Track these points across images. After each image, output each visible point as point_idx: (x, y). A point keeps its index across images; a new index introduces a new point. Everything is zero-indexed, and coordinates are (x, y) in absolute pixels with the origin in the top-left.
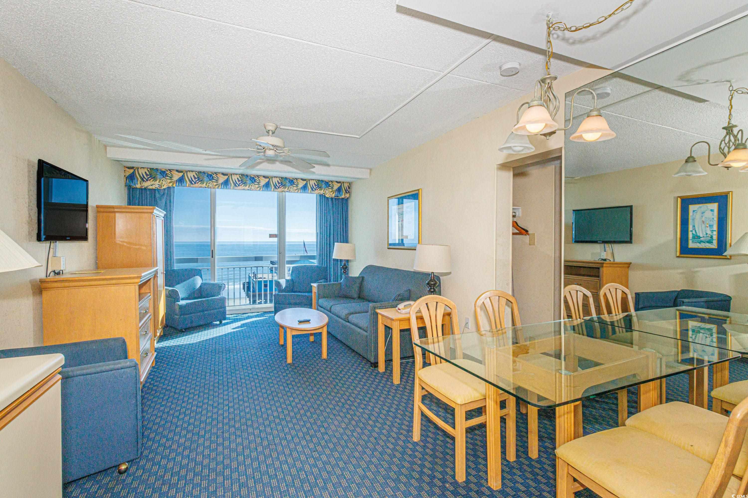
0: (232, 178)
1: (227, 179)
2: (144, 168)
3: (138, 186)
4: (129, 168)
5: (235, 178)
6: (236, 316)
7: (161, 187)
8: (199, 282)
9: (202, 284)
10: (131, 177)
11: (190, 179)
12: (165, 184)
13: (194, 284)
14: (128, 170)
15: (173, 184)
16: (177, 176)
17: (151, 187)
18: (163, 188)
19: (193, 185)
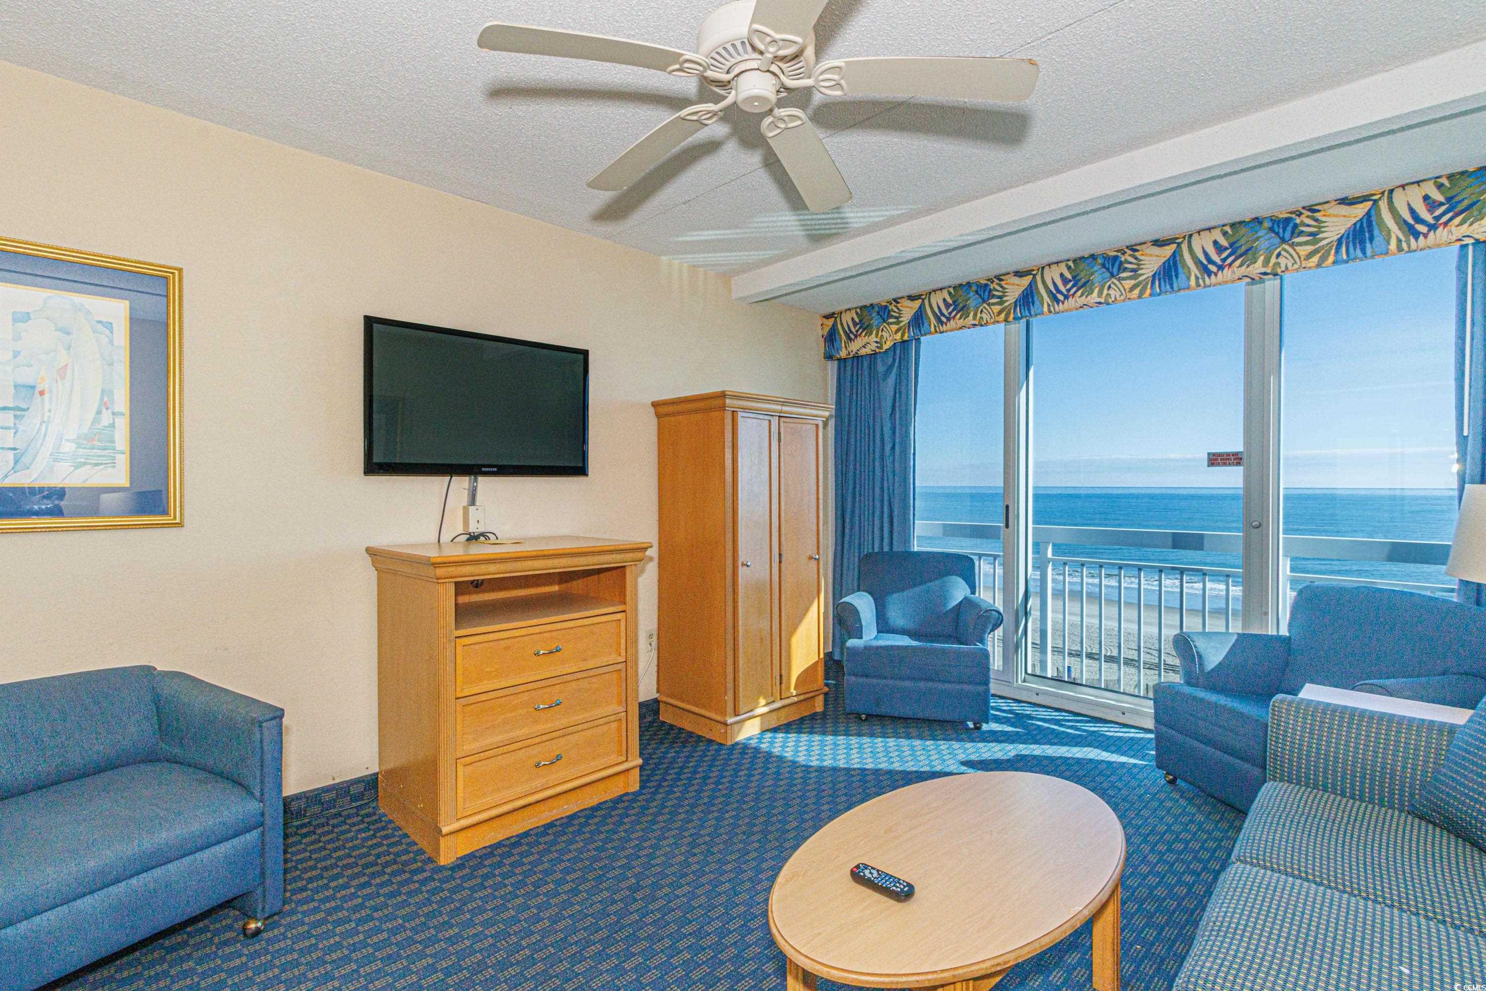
0: (1042, 277)
1: (1030, 285)
2: (849, 309)
3: (843, 354)
4: (827, 317)
5: (1053, 275)
6: (1057, 722)
7: (881, 348)
8: (958, 591)
9: (966, 598)
10: (831, 338)
11: (937, 310)
12: (890, 336)
13: (944, 597)
14: (825, 321)
15: (903, 335)
16: (908, 310)
17: (863, 352)
18: (886, 347)
19: (945, 328)
